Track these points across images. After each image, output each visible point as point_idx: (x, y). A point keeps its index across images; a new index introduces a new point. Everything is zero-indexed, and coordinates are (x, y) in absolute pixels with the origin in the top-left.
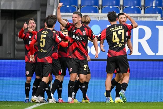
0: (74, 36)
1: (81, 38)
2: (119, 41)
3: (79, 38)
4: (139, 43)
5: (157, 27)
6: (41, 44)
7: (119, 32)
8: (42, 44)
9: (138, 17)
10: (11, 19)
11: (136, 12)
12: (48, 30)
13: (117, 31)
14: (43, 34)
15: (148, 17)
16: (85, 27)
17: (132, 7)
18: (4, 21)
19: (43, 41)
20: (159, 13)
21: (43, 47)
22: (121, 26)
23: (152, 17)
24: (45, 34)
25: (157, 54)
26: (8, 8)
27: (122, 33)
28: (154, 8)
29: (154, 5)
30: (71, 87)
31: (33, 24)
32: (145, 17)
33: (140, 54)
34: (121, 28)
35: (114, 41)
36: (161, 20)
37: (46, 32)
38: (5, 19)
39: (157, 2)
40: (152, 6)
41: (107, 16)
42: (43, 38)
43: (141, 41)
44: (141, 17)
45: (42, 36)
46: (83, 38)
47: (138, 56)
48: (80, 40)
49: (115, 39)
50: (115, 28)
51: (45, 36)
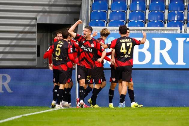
0: (82, 47)
1: (89, 49)
2: (126, 52)
3: (87, 50)
4: (161, 54)
5: (177, 39)
6: (56, 52)
7: (128, 44)
8: (58, 53)
9: (160, 30)
10: (48, 33)
11: (159, 26)
12: (64, 41)
13: (126, 43)
14: (59, 44)
15: (170, 30)
16: (94, 41)
17: (156, 21)
18: (41, 34)
19: (58, 50)
20: (179, 27)
21: (58, 55)
22: (130, 40)
23: (173, 30)
24: (61, 44)
25: (177, 64)
26: (44, 23)
27: (130, 45)
28: (175, 21)
29: (176, 19)
30: (80, 91)
31: (60, 37)
32: (167, 30)
33: (161, 64)
34: (130, 41)
35: (121, 51)
36: (181, 32)
37: (62, 42)
38: (42, 33)
39: (179, 17)
40: (174, 20)
41: (119, 29)
42: (59, 48)
43: (162, 52)
44: (164, 30)
45: (58, 45)
46: (90, 50)
47: (159, 65)
48: (88, 51)
49: (123, 49)
50: (125, 40)
51: (61, 46)
